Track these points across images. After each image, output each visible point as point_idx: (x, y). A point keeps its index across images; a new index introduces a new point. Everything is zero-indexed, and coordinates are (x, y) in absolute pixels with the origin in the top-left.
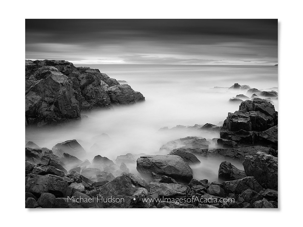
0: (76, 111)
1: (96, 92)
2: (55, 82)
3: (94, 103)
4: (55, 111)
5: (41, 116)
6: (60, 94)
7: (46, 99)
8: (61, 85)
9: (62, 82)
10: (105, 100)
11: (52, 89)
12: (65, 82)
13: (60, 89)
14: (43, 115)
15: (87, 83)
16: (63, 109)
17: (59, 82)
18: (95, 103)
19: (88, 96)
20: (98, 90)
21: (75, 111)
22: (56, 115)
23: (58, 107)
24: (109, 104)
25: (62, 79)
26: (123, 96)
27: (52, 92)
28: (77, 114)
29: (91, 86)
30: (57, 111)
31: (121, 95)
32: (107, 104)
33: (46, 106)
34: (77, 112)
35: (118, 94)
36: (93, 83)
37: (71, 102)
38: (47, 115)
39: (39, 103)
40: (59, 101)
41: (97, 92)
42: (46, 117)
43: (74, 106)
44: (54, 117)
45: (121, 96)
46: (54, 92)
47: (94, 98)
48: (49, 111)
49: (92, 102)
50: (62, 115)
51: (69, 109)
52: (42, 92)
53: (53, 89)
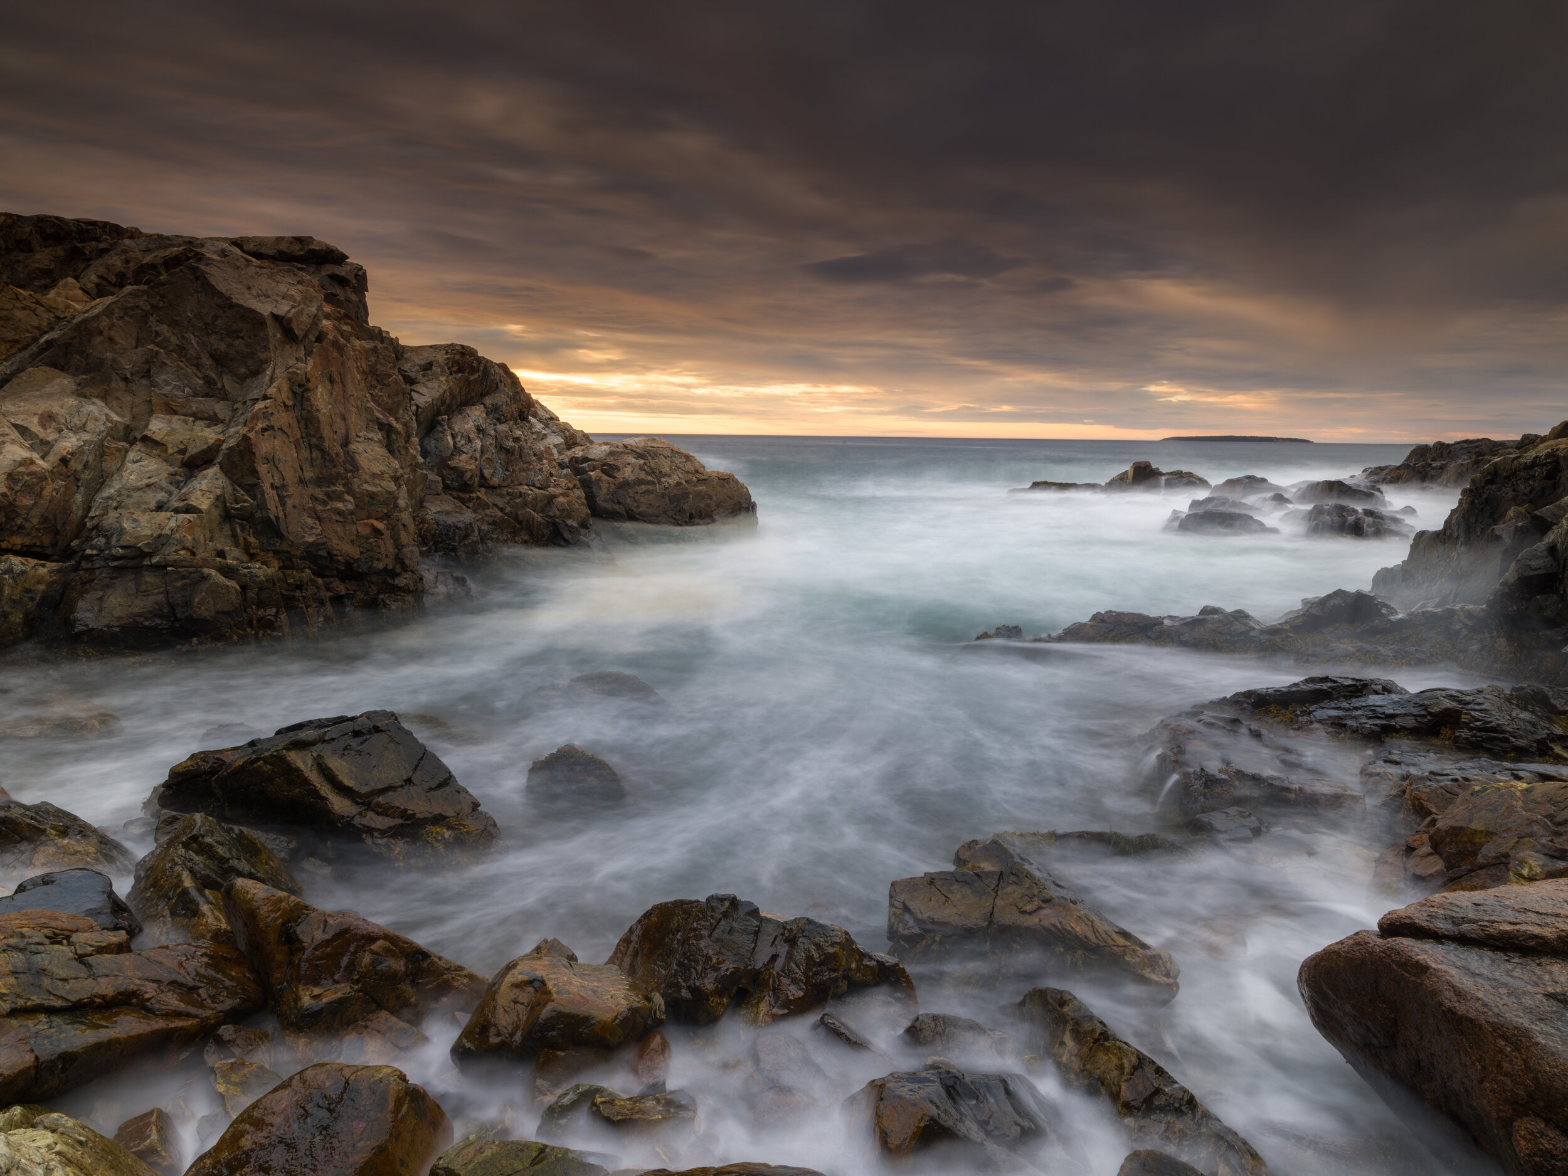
0: (392, 528)
1: (507, 451)
2: (233, 306)
3: (500, 514)
4: (227, 516)
5: (108, 543)
6: (272, 391)
7: (157, 426)
8: (274, 333)
9: (283, 309)
10: (561, 499)
11: (206, 361)
12: (304, 318)
13: (266, 362)
14: (126, 540)
15: (453, 398)
16: (289, 503)
17: (264, 308)
18: (501, 510)
19: (459, 472)
20: (517, 440)
21: (380, 525)
22: (237, 545)
23: (252, 489)
24: (584, 525)
25: (282, 288)
26: (651, 488)
27: (209, 381)
28: (391, 550)
29: (476, 415)
30: (247, 518)
31: (640, 482)
32: (570, 522)
33: (162, 479)
34: (396, 539)
35: (627, 473)
36: (488, 401)
37: (354, 466)
38: (161, 540)
39: (101, 451)
40: (264, 446)
41: (511, 454)
42: (150, 555)
43: (372, 496)
44: (221, 554)
45: (644, 488)
46: (227, 382)
47: (496, 481)
48: (177, 511)
49: (485, 506)
50: (285, 547)
51: (340, 513)
52: (126, 380)
53: (220, 360)
